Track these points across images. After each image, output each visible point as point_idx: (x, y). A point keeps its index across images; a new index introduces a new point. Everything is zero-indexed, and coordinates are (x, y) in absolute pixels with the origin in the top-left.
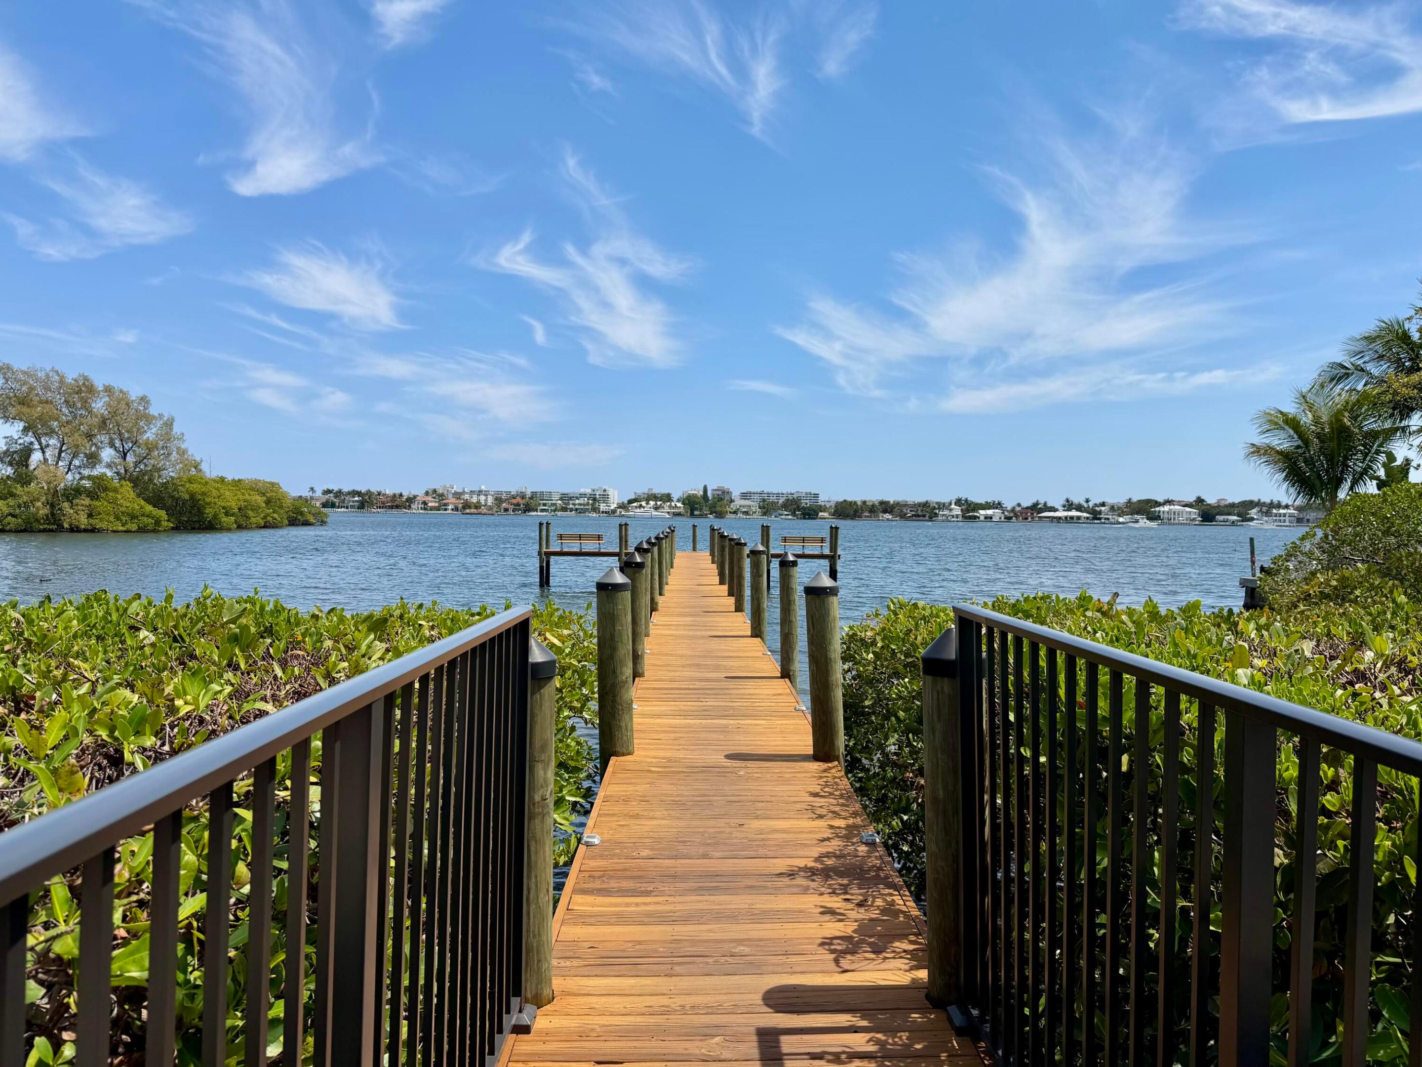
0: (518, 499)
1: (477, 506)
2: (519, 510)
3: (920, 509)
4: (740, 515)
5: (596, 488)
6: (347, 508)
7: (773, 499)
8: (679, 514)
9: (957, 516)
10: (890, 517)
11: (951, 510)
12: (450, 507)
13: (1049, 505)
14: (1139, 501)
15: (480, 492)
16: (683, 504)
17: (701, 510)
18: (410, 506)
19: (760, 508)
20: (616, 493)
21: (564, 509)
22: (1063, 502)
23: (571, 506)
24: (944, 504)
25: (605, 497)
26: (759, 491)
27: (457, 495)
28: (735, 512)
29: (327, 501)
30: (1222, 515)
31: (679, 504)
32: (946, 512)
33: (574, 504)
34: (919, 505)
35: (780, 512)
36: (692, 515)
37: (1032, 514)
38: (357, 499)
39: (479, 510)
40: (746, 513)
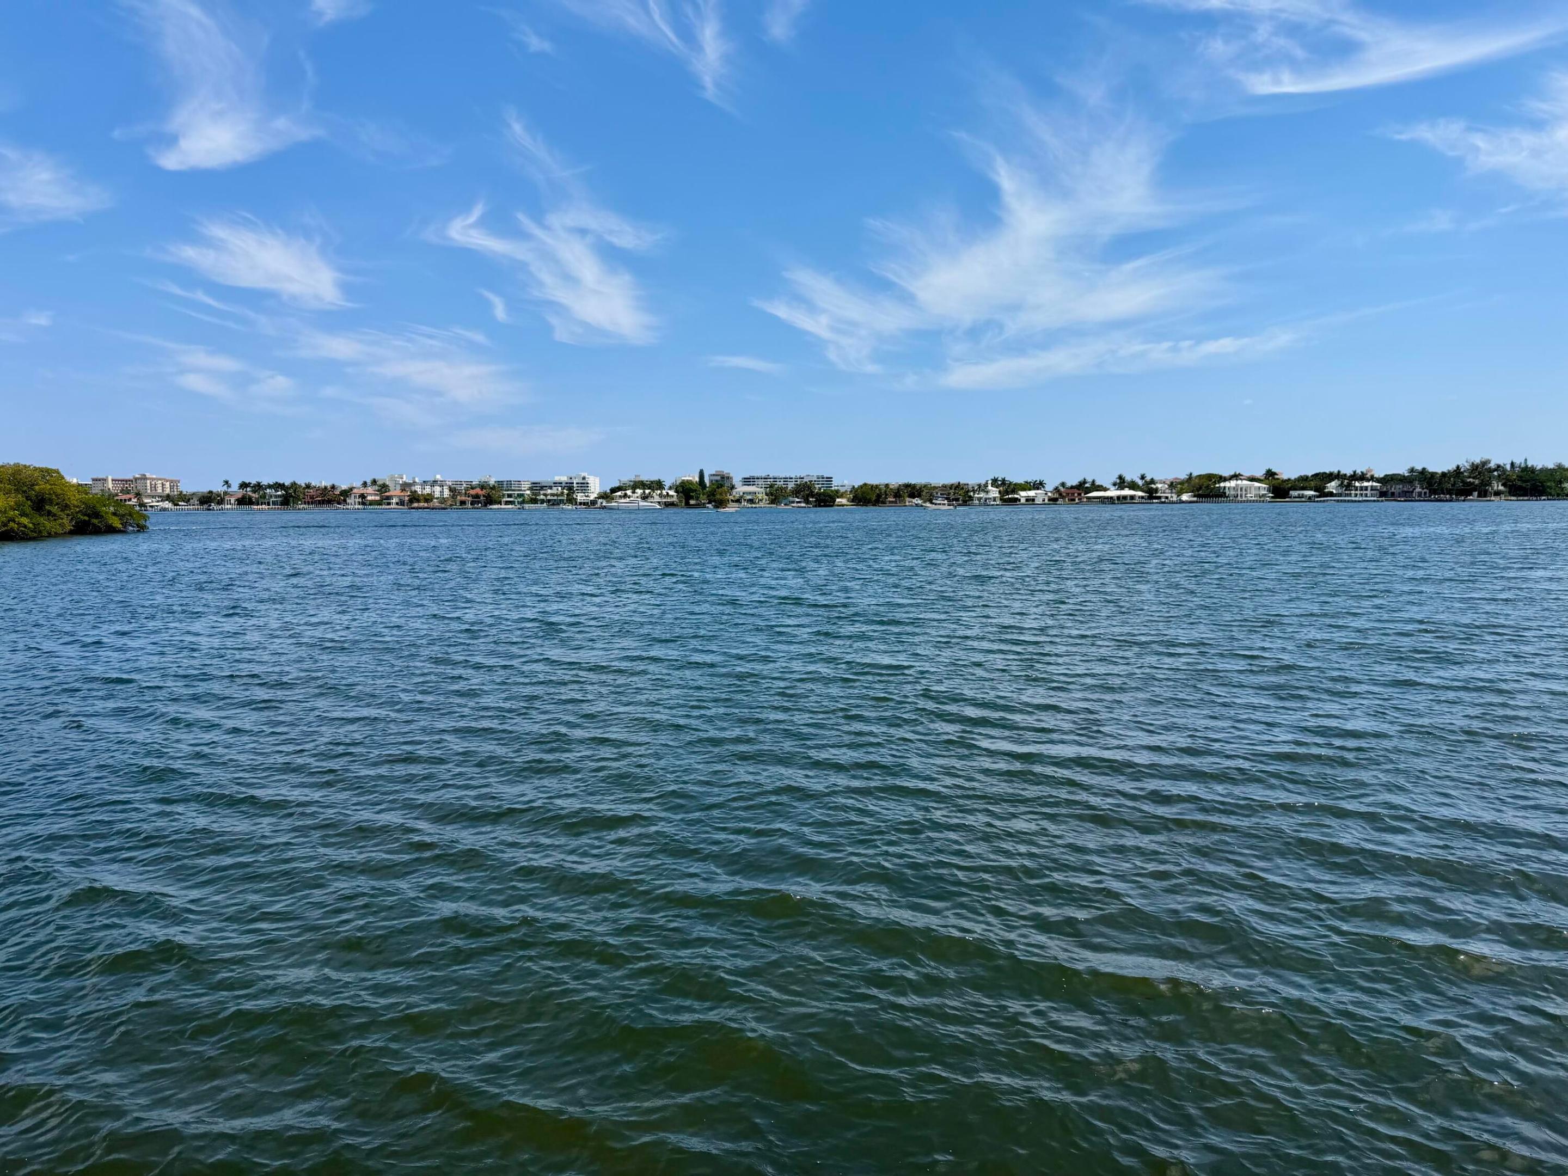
0: (478, 491)
1: (429, 498)
2: (479, 502)
3: (952, 491)
4: (744, 503)
5: (573, 476)
6: (269, 504)
7: (780, 483)
8: (672, 504)
9: (995, 499)
10: (920, 502)
11: (987, 492)
12: (394, 501)
13: (1097, 483)
14: (1200, 476)
15: (435, 483)
16: (676, 491)
17: (697, 499)
18: (345, 501)
19: (767, 494)
20: (597, 480)
21: (534, 501)
22: (1114, 478)
23: (542, 497)
24: (980, 486)
25: (584, 486)
26: (764, 475)
27: (405, 486)
28: (738, 501)
29: (244, 497)
30: (1295, 489)
31: (672, 493)
32: (982, 495)
33: (545, 495)
34: (951, 486)
35: (791, 499)
36: (688, 505)
37: (1079, 494)
38: (279, 493)
39: (431, 504)
40: (751, 501)
